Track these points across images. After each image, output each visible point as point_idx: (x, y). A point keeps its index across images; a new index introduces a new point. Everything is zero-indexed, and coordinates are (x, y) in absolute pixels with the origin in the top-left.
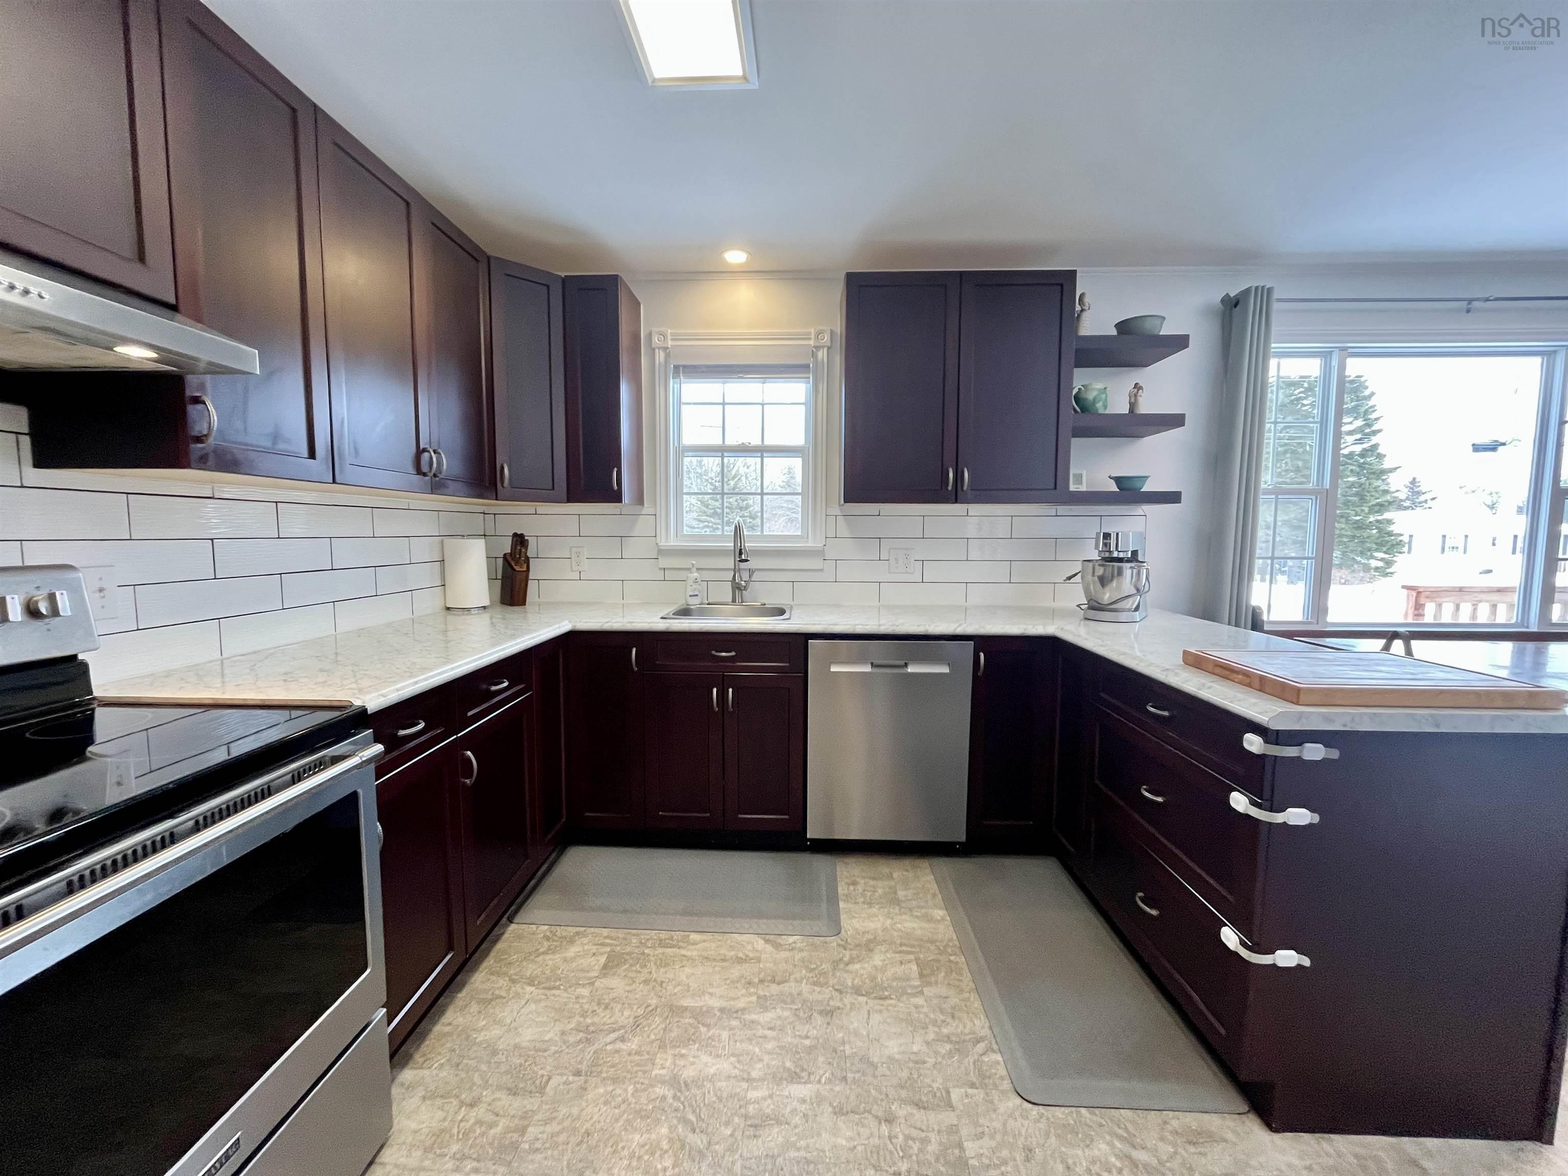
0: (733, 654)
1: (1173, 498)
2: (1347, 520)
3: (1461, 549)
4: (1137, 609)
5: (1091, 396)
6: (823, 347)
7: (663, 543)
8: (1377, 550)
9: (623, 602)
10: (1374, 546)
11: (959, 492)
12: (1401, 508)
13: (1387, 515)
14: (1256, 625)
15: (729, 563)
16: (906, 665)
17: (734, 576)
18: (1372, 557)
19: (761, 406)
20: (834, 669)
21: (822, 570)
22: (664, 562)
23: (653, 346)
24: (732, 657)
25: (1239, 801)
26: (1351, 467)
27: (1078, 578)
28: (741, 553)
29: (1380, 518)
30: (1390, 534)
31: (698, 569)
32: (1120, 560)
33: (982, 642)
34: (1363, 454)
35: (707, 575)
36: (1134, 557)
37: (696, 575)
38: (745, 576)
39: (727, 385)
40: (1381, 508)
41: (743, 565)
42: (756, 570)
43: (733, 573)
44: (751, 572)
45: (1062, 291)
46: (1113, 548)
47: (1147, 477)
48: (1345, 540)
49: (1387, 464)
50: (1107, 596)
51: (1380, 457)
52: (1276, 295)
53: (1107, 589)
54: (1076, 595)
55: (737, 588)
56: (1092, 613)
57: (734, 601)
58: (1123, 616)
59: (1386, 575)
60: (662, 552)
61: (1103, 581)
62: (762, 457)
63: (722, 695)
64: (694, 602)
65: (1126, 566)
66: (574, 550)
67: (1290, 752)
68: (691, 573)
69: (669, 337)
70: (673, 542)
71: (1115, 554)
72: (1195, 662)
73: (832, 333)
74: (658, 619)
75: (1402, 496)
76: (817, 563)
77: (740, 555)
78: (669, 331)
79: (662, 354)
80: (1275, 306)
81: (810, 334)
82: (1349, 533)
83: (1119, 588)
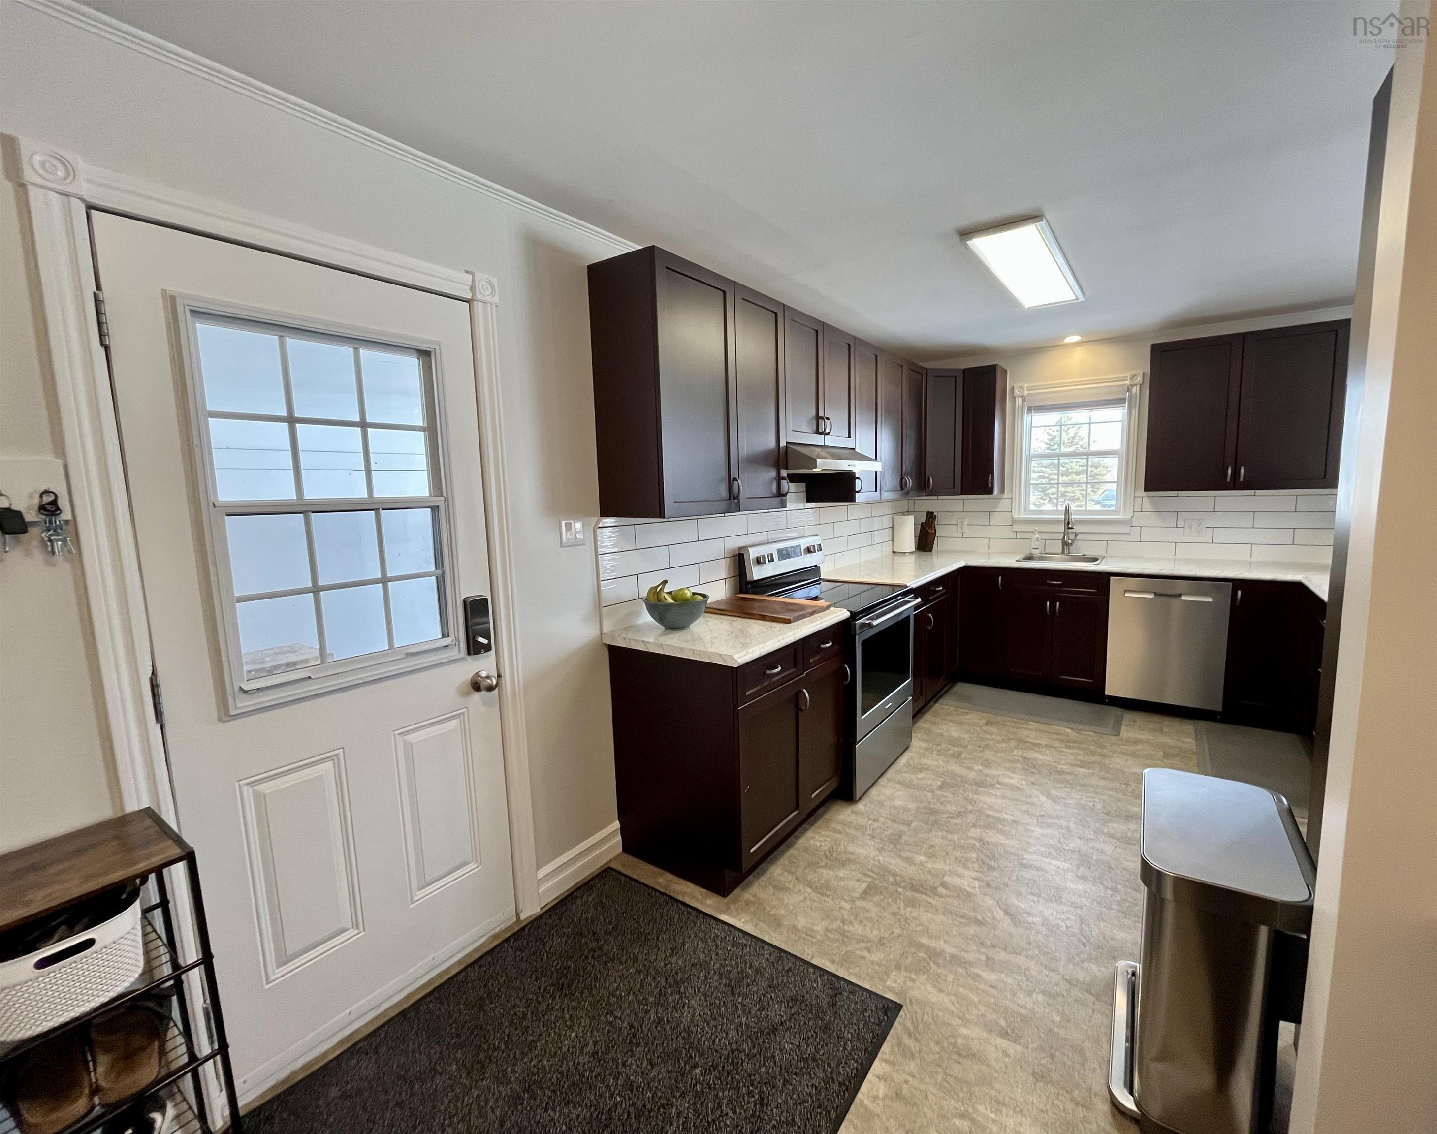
0: (1061, 582)
6: (1137, 385)
7: (1016, 516)
9: (988, 551)
15: (1061, 528)
16: (1180, 595)
17: (1064, 537)
19: (1088, 425)
20: (1128, 595)
21: (1129, 534)
22: (1016, 528)
23: (1013, 394)
28: (1068, 523)
31: (1039, 532)
33: (1238, 584)
35: (1045, 536)
37: (1037, 536)
38: (1072, 537)
41: (1070, 530)
42: (1080, 533)
43: (1063, 535)
44: (1076, 534)
45: (1337, 335)
55: (1065, 544)
57: (1063, 552)
60: (1014, 522)
62: (1088, 459)
63: (1053, 606)
64: (1036, 552)
66: (959, 520)
68: (1034, 534)
69: (1026, 389)
70: (1023, 516)
73: (1144, 375)
74: (1014, 561)
76: (1126, 529)
77: (1068, 524)
78: (1026, 385)
79: (1020, 400)
81: (1128, 376)
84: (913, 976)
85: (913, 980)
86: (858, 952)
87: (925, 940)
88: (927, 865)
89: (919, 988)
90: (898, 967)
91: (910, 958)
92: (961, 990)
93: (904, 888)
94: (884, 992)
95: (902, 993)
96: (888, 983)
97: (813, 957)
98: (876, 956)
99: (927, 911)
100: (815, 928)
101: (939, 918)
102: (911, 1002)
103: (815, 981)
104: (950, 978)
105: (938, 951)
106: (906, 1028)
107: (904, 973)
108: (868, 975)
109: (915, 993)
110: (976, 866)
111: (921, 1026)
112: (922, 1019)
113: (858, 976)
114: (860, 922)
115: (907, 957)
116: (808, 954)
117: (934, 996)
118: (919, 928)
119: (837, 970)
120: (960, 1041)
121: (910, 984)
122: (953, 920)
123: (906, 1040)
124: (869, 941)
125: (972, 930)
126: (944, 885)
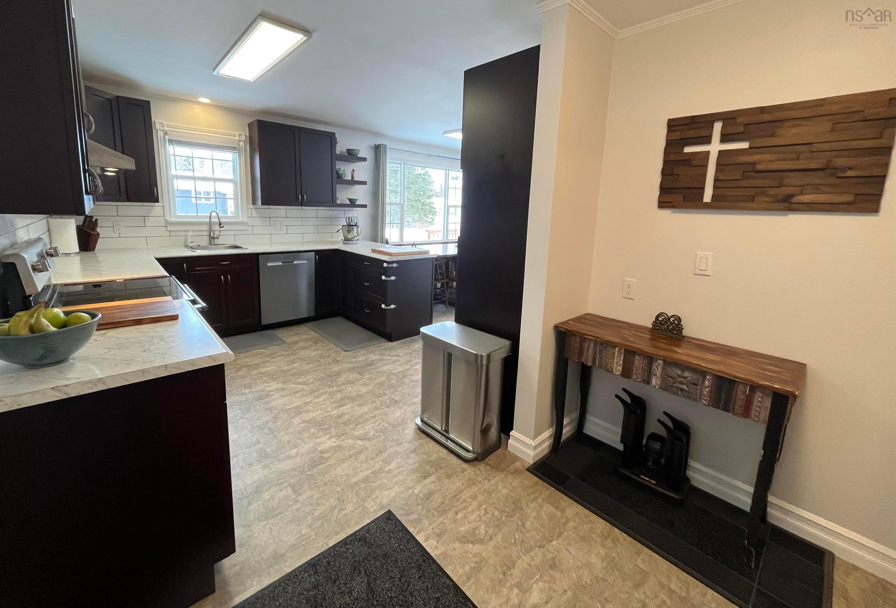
0: (229, 263)
1: (365, 206)
2: (420, 201)
3: (454, 214)
4: (358, 240)
5: (341, 172)
6: (242, 141)
7: (169, 219)
8: (429, 214)
9: (147, 247)
10: (428, 213)
11: (303, 202)
12: (437, 196)
13: (432, 200)
14: (387, 243)
16: (293, 261)
17: (210, 234)
18: (428, 217)
19: (211, 160)
20: (269, 264)
21: (247, 230)
22: (169, 228)
23: (157, 128)
24: (228, 264)
25: (383, 277)
26: (420, 180)
27: (341, 231)
28: (219, 224)
29: (430, 201)
30: (433, 208)
31: (192, 231)
32: (353, 226)
33: (317, 252)
34: (424, 174)
35: (196, 233)
36: (356, 225)
37: (191, 233)
39: (193, 150)
40: (429, 197)
42: (226, 230)
43: (208, 232)
44: (220, 231)
45: (332, 138)
46: (351, 222)
47: (357, 199)
48: (420, 210)
49: (433, 180)
50: (350, 237)
51: (429, 176)
52: (388, 147)
53: (350, 234)
54: (341, 237)
55: (212, 238)
56: (346, 242)
57: (211, 243)
58: (354, 242)
59: (432, 224)
60: (169, 224)
61: (349, 232)
62: (215, 182)
63: (226, 278)
65: (355, 227)
67: (391, 265)
68: (189, 232)
69: (165, 126)
70: (175, 220)
71: (352, 224)
72: (374, 251)
73: (246, 136)
75: (438, 191)
76: (245, 226)
78: (166, 123)
79: (162, 133)
80: (387, 149)
81: (236, 134)
82: (421, 207)
83: (353, 234)
84: (374, 496)
85: (376, 498)
86: (340, 516)
87: (354, 480)
88: (300, 452)
89: (383, 497)
90: (364, 500)
91: (362, 492)
92: (394, 480)
93: (309, 470)
94: (377, 515)
95: (382, 507)
96: (371, 510)
97: (327, 544)
98: (350, 508)
99: (335, 469)
100: (303, 532)
101: (345, 466)
102: (389, 505)
103: (348, 549)
104: (385, 481)
105: (365, 477)
106: (404, 515)
107: (370, 500)
108: (360, 518)
109: (385, 501)
110: (321, 433)
111: (406, 508)
112: (401, 504)
113: (358, 523)
114: (318, 504)
115: (360, 494)
116: (322, 546)
117: (392, 493)
118: (344, 478)
119: (346, 533)
120: (421, 495)
121: (378, 500)
122: (350, 461)
123: (411, 518)
124: (335, 507)
125: (362, 457)
126: (322, 452)
